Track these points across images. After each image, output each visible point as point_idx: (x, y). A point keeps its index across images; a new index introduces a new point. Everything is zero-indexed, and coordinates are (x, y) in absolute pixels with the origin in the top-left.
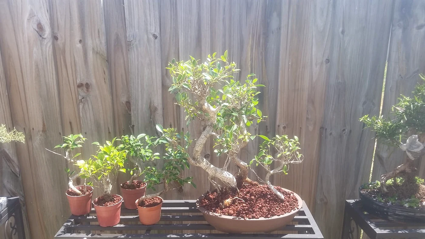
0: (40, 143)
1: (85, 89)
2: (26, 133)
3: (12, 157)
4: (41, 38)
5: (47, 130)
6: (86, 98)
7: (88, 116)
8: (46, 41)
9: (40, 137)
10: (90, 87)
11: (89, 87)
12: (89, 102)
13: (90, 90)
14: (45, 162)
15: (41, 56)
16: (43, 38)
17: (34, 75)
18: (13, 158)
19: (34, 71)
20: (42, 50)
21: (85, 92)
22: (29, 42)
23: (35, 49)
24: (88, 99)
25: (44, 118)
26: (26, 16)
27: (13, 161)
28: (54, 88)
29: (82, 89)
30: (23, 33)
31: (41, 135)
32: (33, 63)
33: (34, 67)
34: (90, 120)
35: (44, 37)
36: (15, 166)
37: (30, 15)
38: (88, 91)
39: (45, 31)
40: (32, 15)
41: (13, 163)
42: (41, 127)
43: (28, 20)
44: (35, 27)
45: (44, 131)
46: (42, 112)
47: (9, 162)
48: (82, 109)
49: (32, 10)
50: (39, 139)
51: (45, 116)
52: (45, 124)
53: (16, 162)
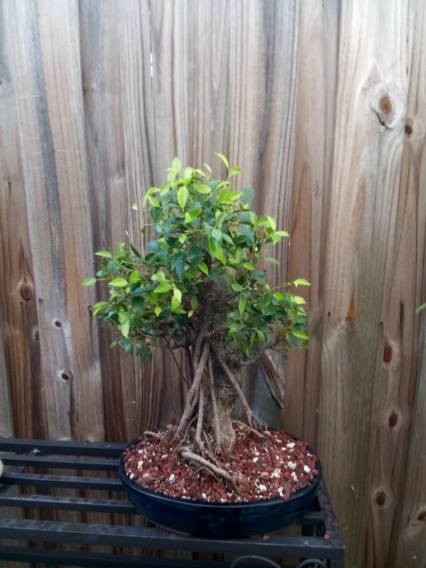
0: (337, 342)
3: (277, 369)
4: (382, 128)
5: (355, 316)
8: (391, 135)
9: (340, 331)
15: (376, 166)
16: (387, 128)
17: (353, 205)
18: (279, 370)
19: (354, 197)
20: (380, 153)
22: (356, 136)
23: (365, 152)
25: (356, 293)
26: (362, 82)
27: (278, 377)
28: (389, 232)
30: (347, 118)
31: (342, 328)
32: (357, 180)
33: (355, 191)
35: (390, 126)
36: (280, 386)
37: (369, 79)
39: (394, 113)
40: (373, 80)
41: (276, 379)
42: (344, 311)
43: (364, 89)
44: (376, 105)
45: (350, 319)
46: (354, 282)
47: (269, 377)
49: (375, 68)
50: (336, 334)
51: (359, 288)
52: (356, 304)
53: (282, 379)
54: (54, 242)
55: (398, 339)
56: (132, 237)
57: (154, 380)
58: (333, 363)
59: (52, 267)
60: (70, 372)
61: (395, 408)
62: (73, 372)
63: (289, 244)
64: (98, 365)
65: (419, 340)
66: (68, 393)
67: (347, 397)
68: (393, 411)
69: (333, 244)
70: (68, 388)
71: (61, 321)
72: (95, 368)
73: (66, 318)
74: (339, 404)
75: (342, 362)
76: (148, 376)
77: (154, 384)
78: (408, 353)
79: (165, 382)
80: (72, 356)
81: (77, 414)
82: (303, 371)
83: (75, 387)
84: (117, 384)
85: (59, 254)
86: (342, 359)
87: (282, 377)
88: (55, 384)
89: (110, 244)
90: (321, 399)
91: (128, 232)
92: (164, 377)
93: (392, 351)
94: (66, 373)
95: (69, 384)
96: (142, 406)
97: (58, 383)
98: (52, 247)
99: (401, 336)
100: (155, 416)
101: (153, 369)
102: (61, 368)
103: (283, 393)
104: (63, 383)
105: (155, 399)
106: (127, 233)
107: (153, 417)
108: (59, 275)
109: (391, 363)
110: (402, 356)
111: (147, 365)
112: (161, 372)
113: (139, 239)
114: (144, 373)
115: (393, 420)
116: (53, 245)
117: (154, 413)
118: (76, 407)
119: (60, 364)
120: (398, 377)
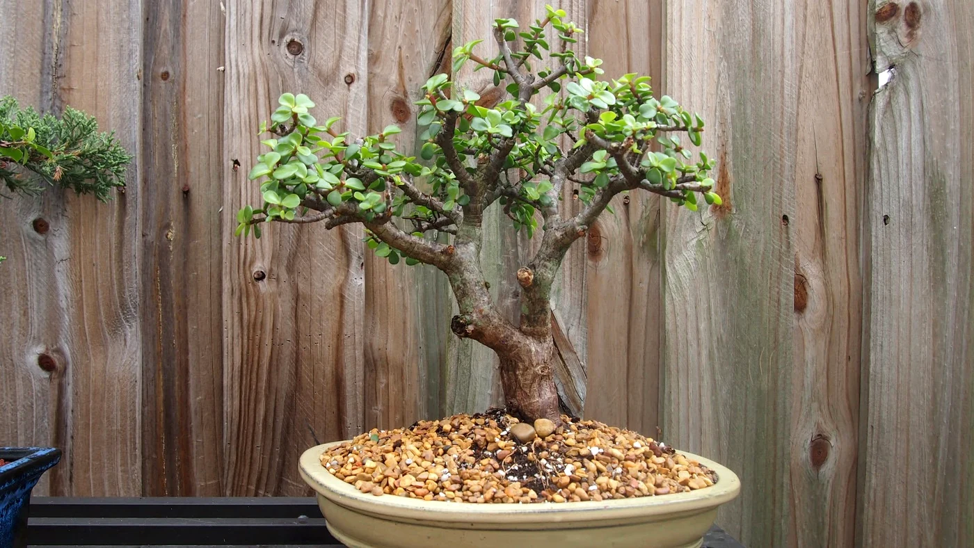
0: (696, 260)
1: (902, 29)
2: (632, 221)
3: (568, 329)
5: (732, 202)
6: (903, 65)
7: (903, 143)
9: (702, 237)
10: (922, 21)
11: (918, 22)
12: (912, 84)
13: (919, 32)
14: (704, 353)
18: (573, 331)
21: (899, 43)
24: (909, 69)
25: (730, 149)
27: (570, 350)
28: (783, 20)
29: (892, 31)
31: (706, 227)
34: (910, 164)
36: (575, 373)
38: (911, 35)
45: (720, 208)
46: (723, 124)
48: (885, 113)
50: (694, 242)
51: (734, 138)
52: (730, 175)
53: (579, 354)
54: (48, 26)
55: (818, 259)
56: (233, 17)
57: (269, 373)
58: (691, 311)
59: (38, 87)
60: (59, 351)
61: (821, 420)
62: (67, 349)
63: (587, 40)
64: (133, 333)
65: (858, 261)
66: (52, 408)
67: (724, 392)
68: (818, 425)
69: (676, 40)
70: (52, 394)
71: (47, 219)
72: (125, 340)
73: (60, 211)
74: (707, 412)
75: (709, 308)
76: (256, 358)
77: (269, 381)
78: (839, 288)
79: (297, 374)
80: (68, 309)
81: (72, 465)
82: (624, 339)
83: (69, 390)
84: (176, 388)
85: (58, 52)
86: (709, 302)
87: (580, 350)
88: (19, 382)
89: (181, 38)
90: (666, 402)
91: (225, 5)
92: (297, 361)
93: (806, 286)
94: (50, 354)
95: (56, 382)
96: (238, 438)
97: (27, 379)
98: (44, 37)
99: (822, 251)
100: (270, 466)
101: (268, 341)
102: (37, 340)
103: (581, 388)
104: (41, 380)
105: (271, 420)
106: (223, 8)
107: (266, 469)
108: (54, 104)
109: (807, 314)
110: (829, 296)
111: (254, 329)
112: (287, 350)
113: (248, 22)
114: (245, 353)
115: (819, 450)
116: (47, 34)
117: (267, 457)
118: (69, 442)
119: (35, 332)
120: (822, 344)
